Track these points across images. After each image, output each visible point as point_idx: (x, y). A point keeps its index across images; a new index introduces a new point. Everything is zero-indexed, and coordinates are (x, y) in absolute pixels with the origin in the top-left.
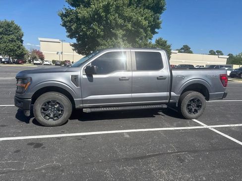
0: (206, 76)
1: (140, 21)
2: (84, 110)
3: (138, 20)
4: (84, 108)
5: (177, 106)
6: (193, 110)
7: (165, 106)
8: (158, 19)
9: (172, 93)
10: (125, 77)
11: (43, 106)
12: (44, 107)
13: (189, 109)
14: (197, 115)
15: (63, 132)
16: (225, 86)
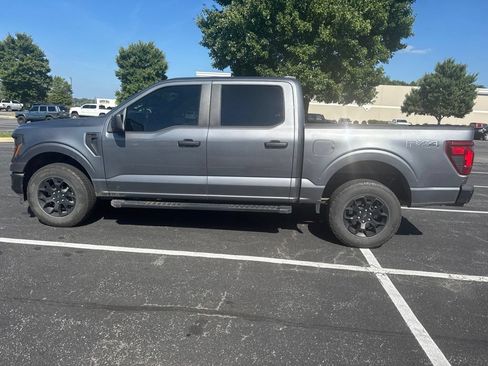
0: (402, 144)
1: (350, 22)
2: (114, 203)
3: (345, 19)
4: (115, 198)
5: (318, 212)
6: (363, 227)
7: (286, 210)
8: (406, 13)
9: (305, 182)
10: (191, 140)
11: (40, 187)
12: (43, 189)
13: (350, 221)
14: (374, 238)
15: (61, 239)
16: (466, 171)
